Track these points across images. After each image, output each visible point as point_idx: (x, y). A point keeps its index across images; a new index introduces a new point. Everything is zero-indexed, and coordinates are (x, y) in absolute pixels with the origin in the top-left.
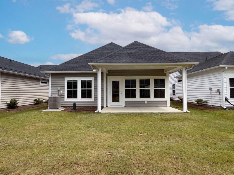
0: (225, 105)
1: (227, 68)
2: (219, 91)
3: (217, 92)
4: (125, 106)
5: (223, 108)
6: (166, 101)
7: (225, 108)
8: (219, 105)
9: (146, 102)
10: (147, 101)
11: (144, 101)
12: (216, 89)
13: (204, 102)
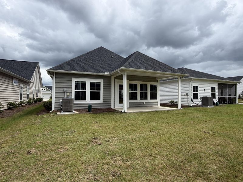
0: (192, 104)
1: (193, 79)
2: (187, 94)
3: (186, 95)
4: (129, 107)
5: (190, 106)
6: (157, 102)
7: (191, 106)
8: (187, 104)
9: (144, 104)
10: (145, 102)
11: (143, 102)
12: (185, 93)
13: (175, 103)
